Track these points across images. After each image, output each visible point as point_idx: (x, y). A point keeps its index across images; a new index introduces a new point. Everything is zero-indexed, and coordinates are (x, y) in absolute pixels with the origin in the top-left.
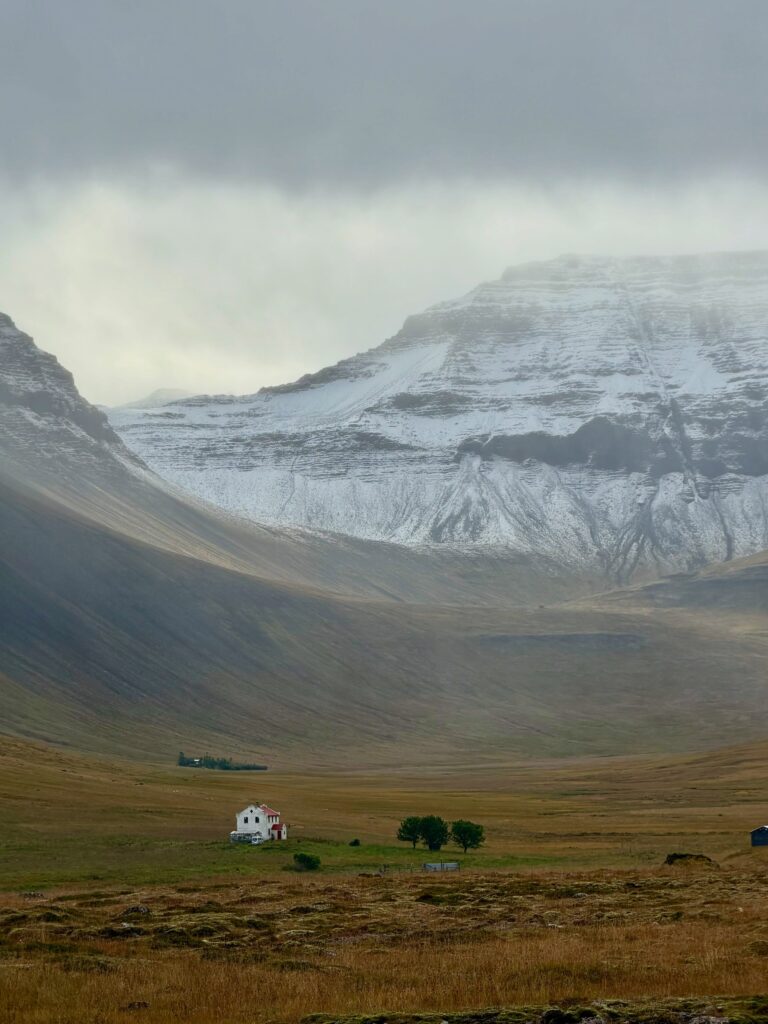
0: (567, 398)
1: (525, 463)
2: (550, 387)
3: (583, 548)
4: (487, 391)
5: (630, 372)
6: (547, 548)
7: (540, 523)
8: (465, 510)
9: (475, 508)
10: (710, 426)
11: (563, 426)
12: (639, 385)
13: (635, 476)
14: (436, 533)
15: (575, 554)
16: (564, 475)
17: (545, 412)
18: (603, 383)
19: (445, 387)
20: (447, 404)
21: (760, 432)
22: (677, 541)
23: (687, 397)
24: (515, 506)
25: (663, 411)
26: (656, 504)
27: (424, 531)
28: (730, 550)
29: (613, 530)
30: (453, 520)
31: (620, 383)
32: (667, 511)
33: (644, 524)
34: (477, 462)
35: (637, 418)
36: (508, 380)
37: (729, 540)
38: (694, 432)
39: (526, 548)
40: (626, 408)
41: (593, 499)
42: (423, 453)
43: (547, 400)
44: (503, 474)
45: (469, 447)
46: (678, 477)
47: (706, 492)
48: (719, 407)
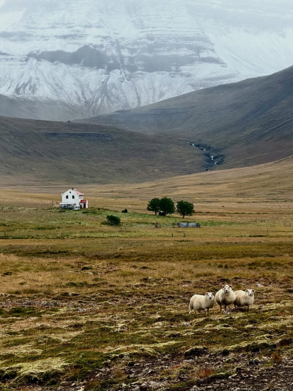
0: (72, 36)
1: (55, 62)
2: (66, 31)
3: (79, 99)
4: (40, 32)
5: (99, 27)
6: (64, 99)
7: (61, 88)
8: (30, 82)
9: (34, 81)
10: (132, 51)
11: (71, 48)
12: (102, 32)
13: (100, 70)
14: (17, 90)
15: (75, 102)
16: (71, 68)
17: (64, 42)
18: (88, 31)
19: (22, 29)
20: (23, 37)
21: (152, 54)
22: (118, 98)
23: (122, 38)
24: (51, 81)
25: (112, 43)
26: (109, 82)
27: (13, 89)
28: (139, 102)
29: (91, 92)
30: (25, 85)
31: (95, 31)
32: (113, 85)
33: (104, 90)
34: (35, 61)
35: (102, 46)
36: (48, 28)
37: (139, 98)
38: (125, 53)
39: (55, 98)
40: (97, 42)
41: (82, 79)
42: (12, 57)
43: (65, 37)
44: (45, 66)
45: (31, 55)
46: (118, 71)
47: (130, 78)
48: (136, 43)
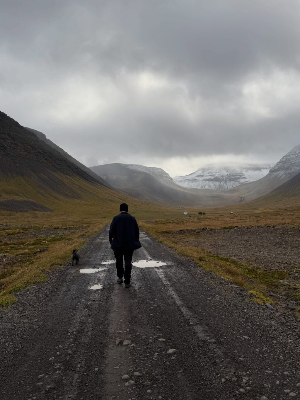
0: (213, 175)
1: (209, 181)
2: (211, 174)
3: (214, 188)
4: (206, 175)
6: (211, 188)
7: (210, 186)
8: (204, 185)
9: (205, 185)
10: (226, 177)
11: (212, 178)
12: (219, 174)
13: (219, 182)
14: (201, 187)
15: (214, 189)
16: (213, 182)
17: (211, 176)
18: (216, 174)
19: (202, 175)
20: (202, 176)
21: (230, 178)
22: (223, 188)
23: (224, 175)
24: (208, 185)
25: (221, 176)
26: (221, 184)
28: (228, 188)
29: (217, 187)
30: (203, 186)
31: (217, 174)
32: (222, 185)
33: (220, 186)
34: (205, 181)
35: (219, 177)
37: (228, 187)
38: (224, 178)
39: (209, 188)
40: (218, 176)
41: (215, 184)
42: (200, 180)
43: (211, 175)
44: (207, 182)
46: (223, 182)
47: (225, 183)
48: (226, 175)
